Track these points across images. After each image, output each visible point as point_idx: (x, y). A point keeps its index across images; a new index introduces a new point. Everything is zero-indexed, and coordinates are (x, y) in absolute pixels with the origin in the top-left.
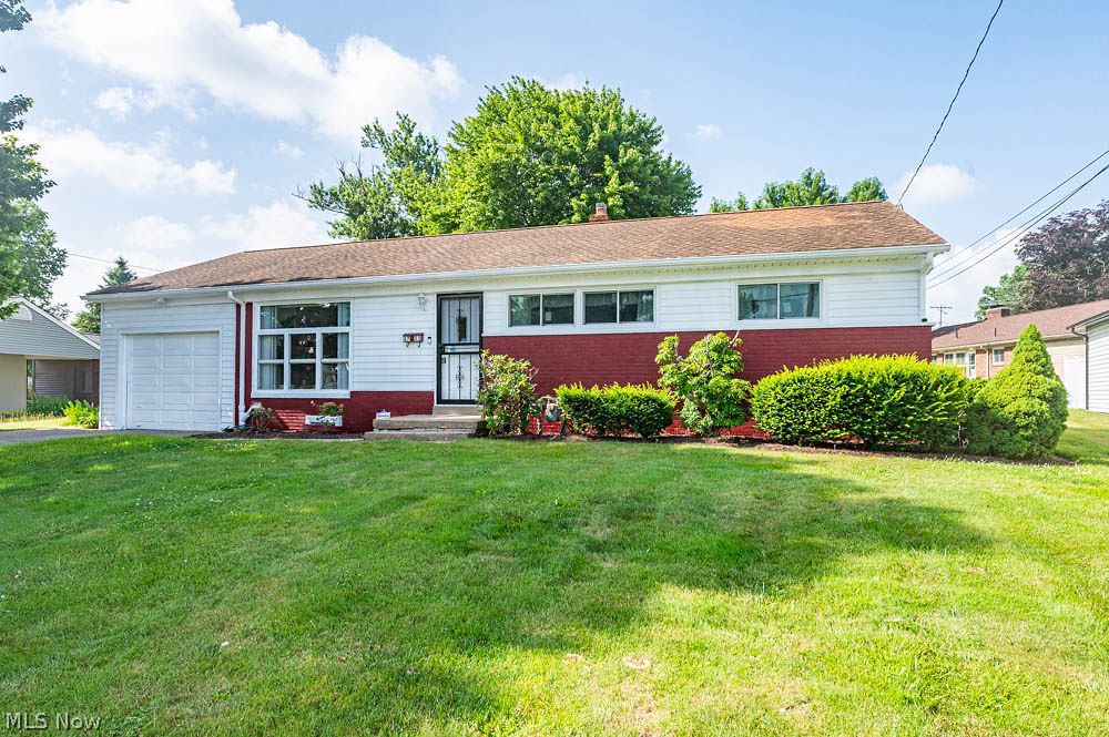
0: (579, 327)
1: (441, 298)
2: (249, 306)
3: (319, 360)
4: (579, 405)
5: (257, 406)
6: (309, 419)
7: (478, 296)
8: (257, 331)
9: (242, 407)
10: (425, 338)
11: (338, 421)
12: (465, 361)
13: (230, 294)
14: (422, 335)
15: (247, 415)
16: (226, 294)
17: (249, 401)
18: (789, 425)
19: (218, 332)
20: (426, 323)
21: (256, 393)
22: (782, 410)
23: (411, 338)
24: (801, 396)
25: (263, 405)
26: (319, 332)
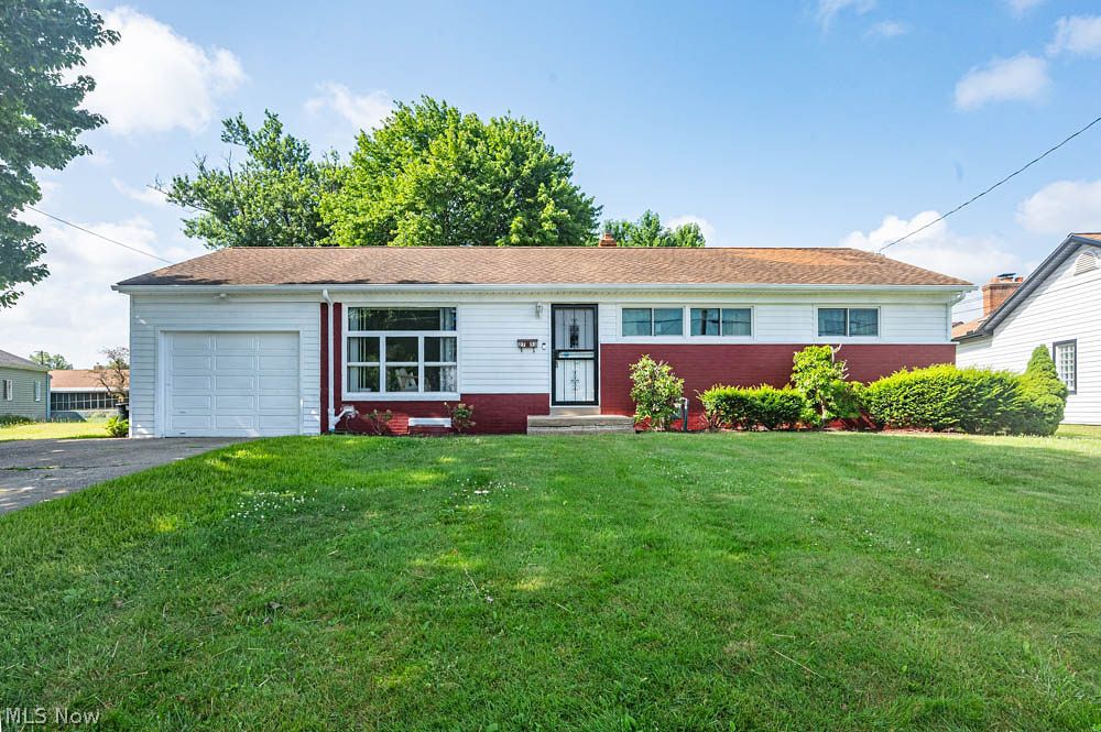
0: (687, 338)
1: (555, 307)
2: (338, 307)
3: (421, 364)
4: (735, 402)
5: (350, 409)
6: (412, 422)
7: (594, 307)
8: (346, 333)
9: (331, 410)
10: (540, 344)
11: (446, 422)
12: (581, 366)
13: (325, 293)
14: (536, 341)
15: (338, 419)
16: (321, 292)
17: (339, 404)
18: (911, 415)
19: (298, 332)
20: (540, 329)
21: (346, 396)
22: (906, 404)
23: (527, 344)
24: (923, 394)
25: (356, 409)
26: (421, 335)
